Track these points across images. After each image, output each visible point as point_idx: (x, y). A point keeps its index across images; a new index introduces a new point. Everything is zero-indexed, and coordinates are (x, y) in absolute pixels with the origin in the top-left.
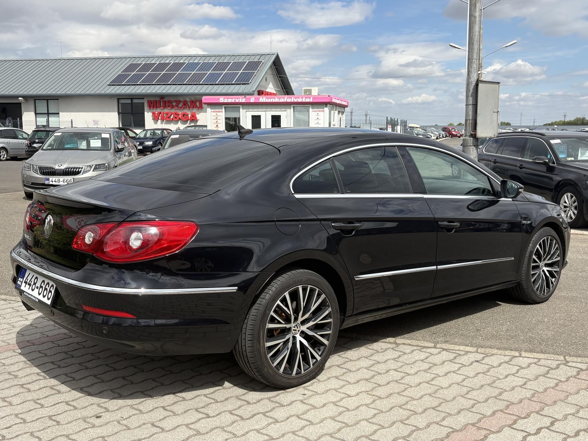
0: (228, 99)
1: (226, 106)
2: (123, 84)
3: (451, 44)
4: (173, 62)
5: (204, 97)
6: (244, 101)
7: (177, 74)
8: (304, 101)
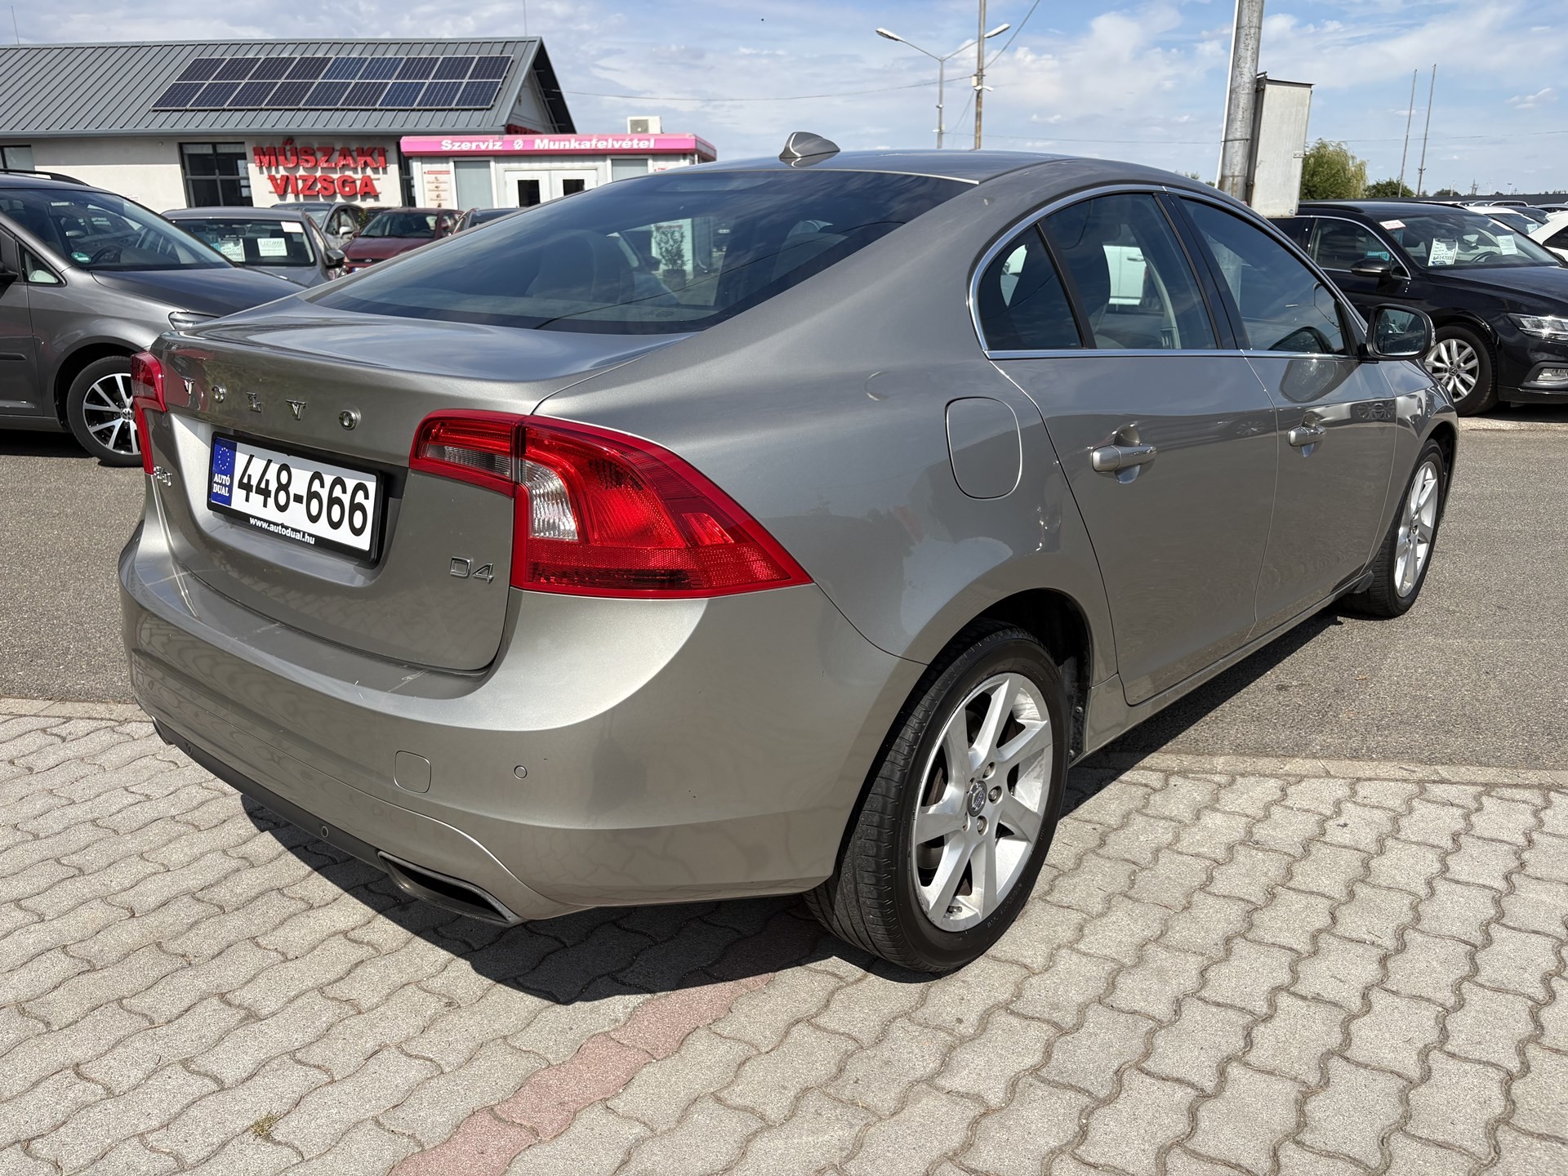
0: (462, 142)
1: (456, 159)
2: (188, 107)
3: (880, 30)
4: (299, 57)
5: (404, 140)
6: (498, 146)
7: (315, 86)
8: (635, 147)
